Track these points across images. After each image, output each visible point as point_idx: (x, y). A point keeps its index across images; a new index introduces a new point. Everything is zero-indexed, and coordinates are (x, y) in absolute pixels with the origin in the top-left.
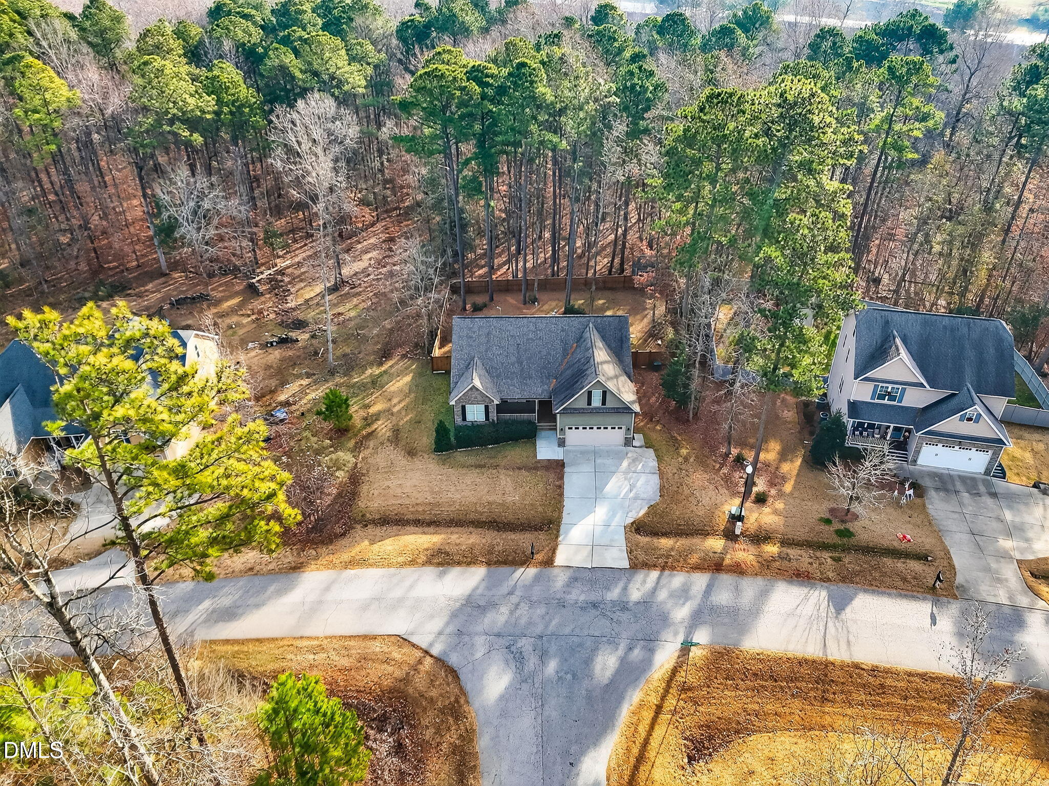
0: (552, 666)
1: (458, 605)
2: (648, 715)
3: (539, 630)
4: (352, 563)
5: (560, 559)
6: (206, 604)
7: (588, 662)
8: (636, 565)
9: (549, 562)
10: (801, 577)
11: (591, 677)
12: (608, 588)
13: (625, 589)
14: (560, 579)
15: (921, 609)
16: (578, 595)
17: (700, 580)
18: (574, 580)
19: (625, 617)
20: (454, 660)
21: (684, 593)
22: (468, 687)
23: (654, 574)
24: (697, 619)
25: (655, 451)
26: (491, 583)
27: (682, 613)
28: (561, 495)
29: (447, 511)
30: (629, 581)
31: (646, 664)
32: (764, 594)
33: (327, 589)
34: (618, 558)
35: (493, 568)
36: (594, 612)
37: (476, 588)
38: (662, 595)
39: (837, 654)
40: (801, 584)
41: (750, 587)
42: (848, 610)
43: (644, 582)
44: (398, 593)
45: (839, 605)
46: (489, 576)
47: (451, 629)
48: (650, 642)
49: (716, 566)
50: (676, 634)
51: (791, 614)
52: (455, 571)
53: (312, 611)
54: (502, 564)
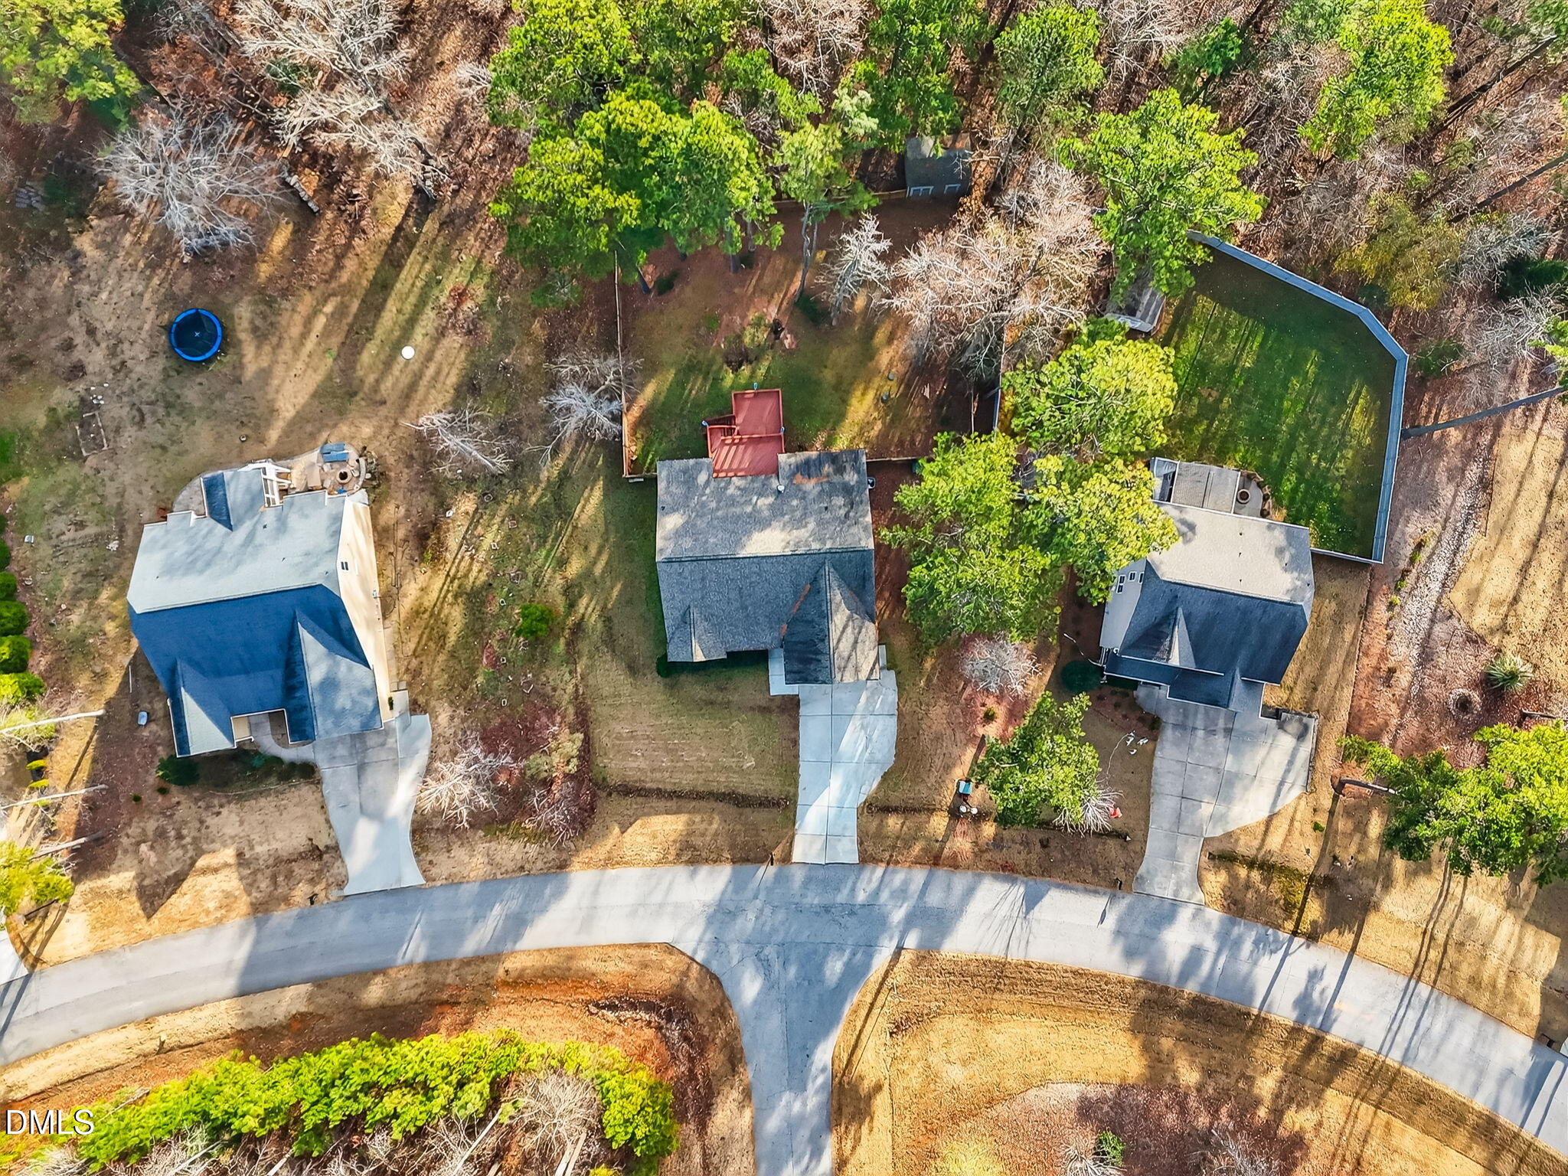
0: (792, 971)
1: (711, 910)
2: (863, 1013)
3: (779, 937)
4: (609, 862)
5: (797, 856)
6: (497, 909)
7: (820, 968)
8: (867, 859)
9: (787, 859)
10: (1007, 871)
11: (822, 981)
12: (838, 890)
13: (853, 890)
14: (798, 875)
15: (1097, 903)
16: (813, 899)
17: (919, 875)
18: (808, 881)
19: (851, 921)
20: (714, 967)
21: (901, 893)
22: (728, 992)
23: (880, 870)
24: (909, 922)
25: (898, 674)
26: (738, 884)
27: (898, 915)
28: (797, 756)
29: (686, 781)
30: (860, 874)
31: (867, 966)
32: (970, 892)
33: (596, 893)
34: (847, 851)
35: (738, 866)
36: (827, 917)
37: (724, 893)
38: (885, 895)
39: (1016, 956)
40: (1006, 879)
41: (960, 881)
42: (1037, 908)
43: (870, 880)
44: (657, 898)
45: (1031, 901)
46: (735, 875)
47: (709, 936)
48: (869, 947)
49: (935, 859)
50: (891, 939)
51: (987, 915)
52: (704, 870)
53: (589, 917)
54: (746, 860)
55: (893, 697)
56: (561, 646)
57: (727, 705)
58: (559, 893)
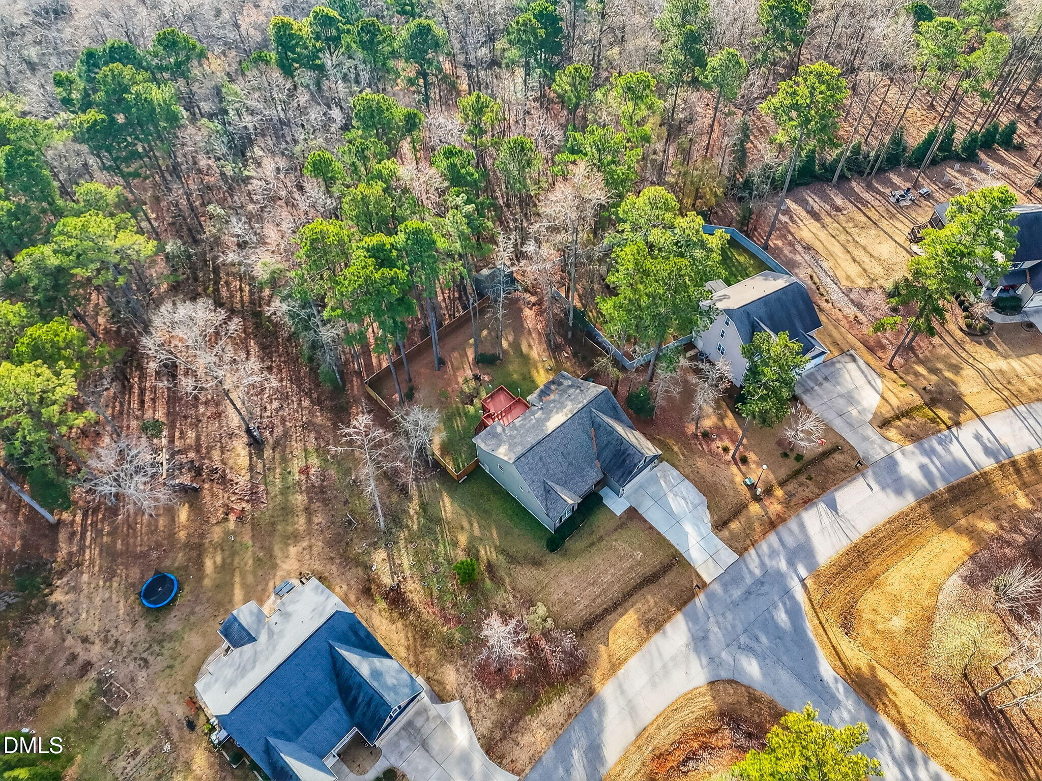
0: (764, 639)
1: (692, 644)
2: (821, 631)
3: (740, 628)
4: (614, 668)
5: (707, 579)
6: (575, 753)
7: (777, 626)
8: (741, 552)
9: (703, 585)
10: (808, 502)
11: (785, 632)
12: (743, 578)
13: (750, 572)
14: (717, 588)
15: (860, 483)
16: (737, 593)
17: (772, 538)
18: (725, 586)
19: (765, 588)
20: (724, 675)
21: (773, 553)
22: (746, 682)
23: (752, 551)
24: (791, 563)
25: (667, 461)
26: (692, 618)
27: (783, 565)
28: (659, 533)
29: (615, 592)
30: (745, 561)
31: (796, 604)
32: (802, 526)
33: (623, 692)
34: (730, 556)
35: (684, 609)
36: (753, 596)
37: (689, 630)
38: (767, 560)
39: (856, 538)
40: (811, 506)
41: (793, 524)
42: (838, 507)
43: (753, 560)
44: (658, 665)
45: (833, 506)
46: (685, 615)
47: (705, 661)
48: (787, 593)
49: (772, 525)
50: (792, 578)
51: (823, 529)
52: (668, 627)
53: (632, 709)
54: (685, 603)
55: (675, 473)
56: (488, 583)
57: (601, 539)
58: (602, 711)
